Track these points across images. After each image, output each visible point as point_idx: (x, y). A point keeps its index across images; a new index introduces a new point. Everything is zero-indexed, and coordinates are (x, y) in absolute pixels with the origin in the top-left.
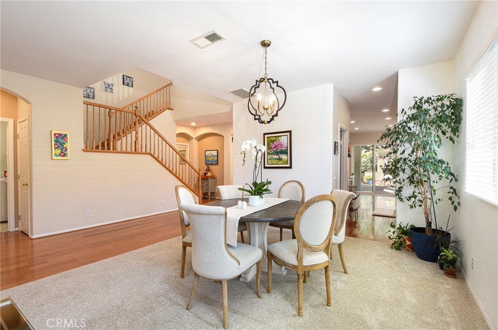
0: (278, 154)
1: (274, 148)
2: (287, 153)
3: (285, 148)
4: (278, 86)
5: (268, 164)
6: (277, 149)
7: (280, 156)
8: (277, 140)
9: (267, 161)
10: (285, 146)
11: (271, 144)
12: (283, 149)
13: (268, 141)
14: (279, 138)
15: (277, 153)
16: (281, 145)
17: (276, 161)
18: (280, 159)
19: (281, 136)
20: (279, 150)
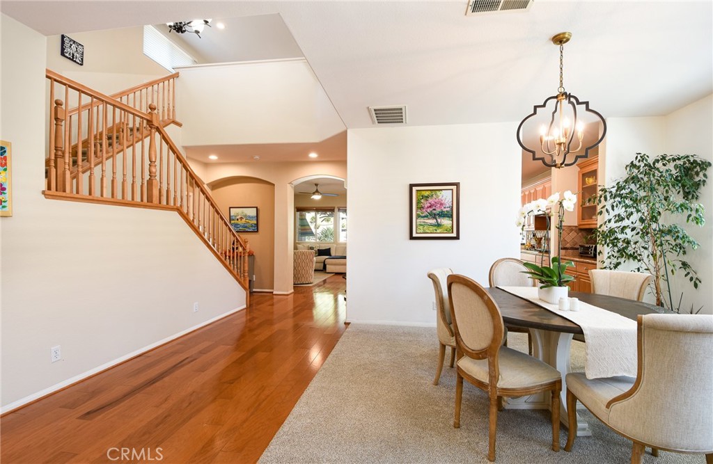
0: (435, 218)
1: (428, 207)
2: (452, 216)
3: (448, 209)
4: (587, 109)
5: (417, 233)
6: (435, 210)
7: (439, 220)
8: (434, 196)
9: (417, 227)
10: (448, 206)
11: (422, 201)
12: (445, 210)
13: (417, 197)
14: (438, 193)
15: (434, 216)
16: (441, 204)
17: (432, 229)
18: (439, 225)
19: (441, 190)
20: (438, 210)
